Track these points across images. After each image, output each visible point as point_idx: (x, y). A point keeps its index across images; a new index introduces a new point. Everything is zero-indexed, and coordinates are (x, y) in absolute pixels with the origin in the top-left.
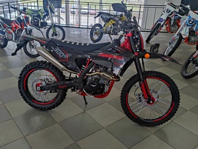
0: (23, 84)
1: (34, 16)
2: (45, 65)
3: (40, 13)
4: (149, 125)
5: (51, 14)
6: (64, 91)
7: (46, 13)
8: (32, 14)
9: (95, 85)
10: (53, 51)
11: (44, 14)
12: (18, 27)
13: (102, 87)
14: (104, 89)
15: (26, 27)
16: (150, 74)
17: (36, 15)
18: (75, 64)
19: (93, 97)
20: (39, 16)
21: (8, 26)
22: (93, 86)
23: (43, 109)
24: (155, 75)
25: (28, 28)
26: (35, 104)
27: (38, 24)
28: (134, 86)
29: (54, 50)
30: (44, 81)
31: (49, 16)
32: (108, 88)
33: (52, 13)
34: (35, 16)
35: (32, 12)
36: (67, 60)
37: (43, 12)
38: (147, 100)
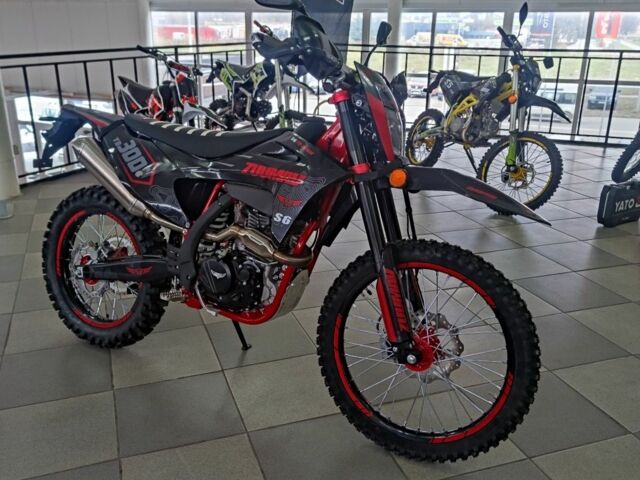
0: (56, 255)
1: (238, 86)
2: (104, 198)
3: (253, 75)
4: (412, 453)
5: (282, 78)
6: (153, 290)
7: (266, 75)
8: (235, 78)
9: (223, 271)
10: (116, 150)
11: (261, 78)
12: (159, 109)
13: (244, 283)
14: (259, 292)
15: (180, 110)
16: (417, 253)
17: (243, 82)
18: (174, 196)
19: (214, 313)
20: (249, 85)
21: (141, 108)
22: (218, 275)
23: (97, 341)
24: (435, 257)
25: (185, 112)
26: (79, 322)
27: (244, 109)
28: (365, 292)
29: (120, 148)
30: (97, 247)
31: (274, 85)
32: (274, 291)
33: (285, 76)
34: (242, 85)
35: (236, 75)
36: (150, 183)
37: (259, 71)
38: (395, 349)
